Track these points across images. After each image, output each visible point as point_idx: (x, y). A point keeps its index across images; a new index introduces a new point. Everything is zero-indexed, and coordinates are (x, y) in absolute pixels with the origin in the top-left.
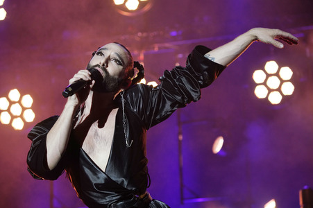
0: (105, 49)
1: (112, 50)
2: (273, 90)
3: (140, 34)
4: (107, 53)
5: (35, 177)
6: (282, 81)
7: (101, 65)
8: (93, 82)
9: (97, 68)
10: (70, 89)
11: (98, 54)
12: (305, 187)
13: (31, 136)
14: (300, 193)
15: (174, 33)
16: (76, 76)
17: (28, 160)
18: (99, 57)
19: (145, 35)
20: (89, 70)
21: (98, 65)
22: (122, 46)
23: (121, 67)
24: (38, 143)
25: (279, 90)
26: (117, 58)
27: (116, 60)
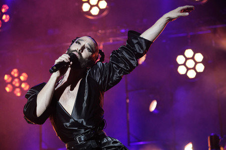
0: (82, 40)
1: (86, 41)
2: (190, 69)
3: (100, 31)
4: (83, 43)
5: (29, 122)
6: (196, 63)
7: (78, 51)
8: (71, 63)
9: (75, 53)
10: (55, 68)
11: (77, 42)
12: (212, 134)
13: (27, 96)
14: (209, 138)
15: (123, 31)
16: (60, 58)
17: (24, 111)
18: (77, 44)
19: (103, 32)
20: (69, 54)
21: (75, 51)
22: (93, 39)
23: (91, 53)
24: (31, 100)
25: (194, 68)
26: (89, 47)
27: (88, 49)
